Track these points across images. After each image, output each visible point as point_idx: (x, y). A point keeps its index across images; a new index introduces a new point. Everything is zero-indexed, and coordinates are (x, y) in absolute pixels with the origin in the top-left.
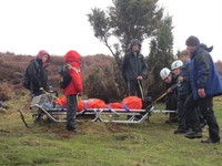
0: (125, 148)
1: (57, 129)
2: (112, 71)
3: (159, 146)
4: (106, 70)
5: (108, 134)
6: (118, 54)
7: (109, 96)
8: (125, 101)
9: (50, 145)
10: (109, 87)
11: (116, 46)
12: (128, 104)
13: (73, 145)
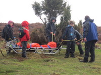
0: (48, 65)
1: (17, 57)
2: (43, 30)
3: (64, 64)
4: (40, 30)
5: (41, 59)
6: (46, 22)
7: (41, 42)
8: (49, 44)
9: (14, 64)
10: (42, 38)
11: (45, 19)
12: (50, 45)
13: (25, 64)
